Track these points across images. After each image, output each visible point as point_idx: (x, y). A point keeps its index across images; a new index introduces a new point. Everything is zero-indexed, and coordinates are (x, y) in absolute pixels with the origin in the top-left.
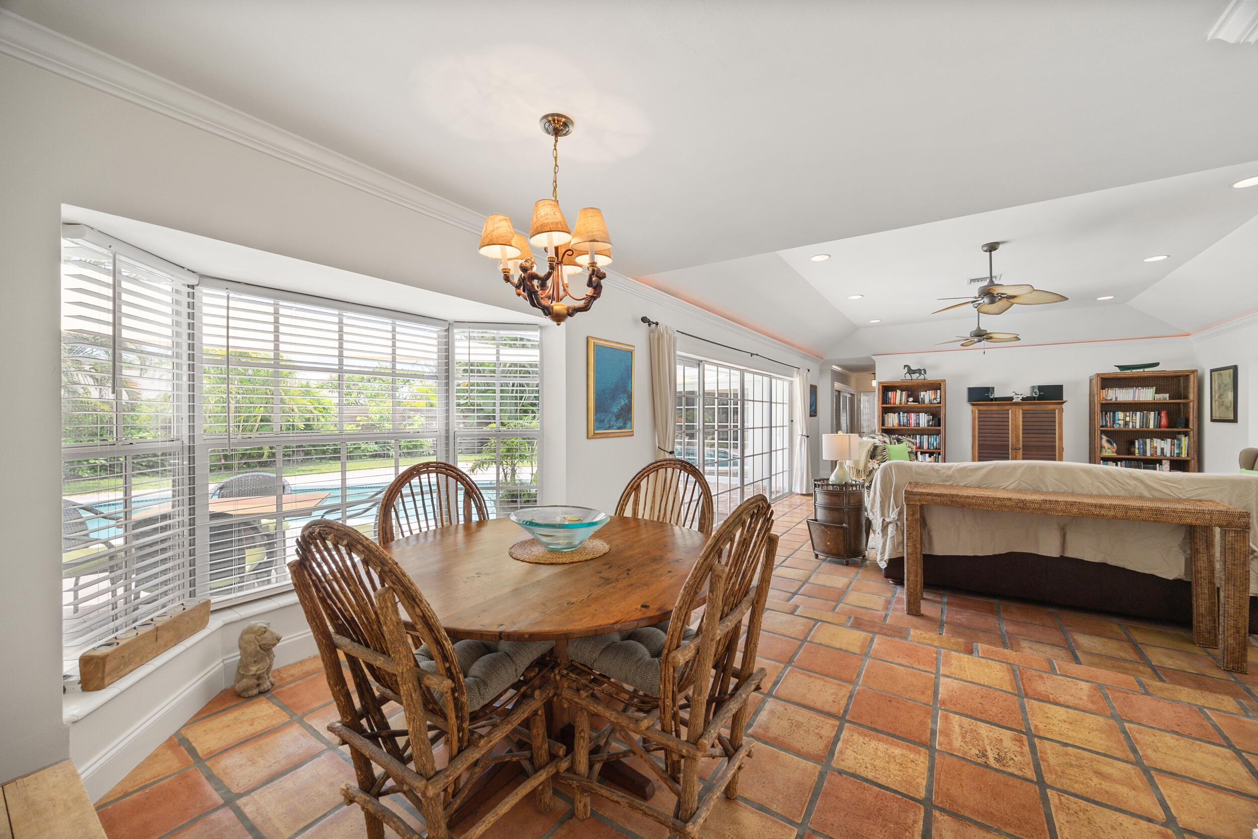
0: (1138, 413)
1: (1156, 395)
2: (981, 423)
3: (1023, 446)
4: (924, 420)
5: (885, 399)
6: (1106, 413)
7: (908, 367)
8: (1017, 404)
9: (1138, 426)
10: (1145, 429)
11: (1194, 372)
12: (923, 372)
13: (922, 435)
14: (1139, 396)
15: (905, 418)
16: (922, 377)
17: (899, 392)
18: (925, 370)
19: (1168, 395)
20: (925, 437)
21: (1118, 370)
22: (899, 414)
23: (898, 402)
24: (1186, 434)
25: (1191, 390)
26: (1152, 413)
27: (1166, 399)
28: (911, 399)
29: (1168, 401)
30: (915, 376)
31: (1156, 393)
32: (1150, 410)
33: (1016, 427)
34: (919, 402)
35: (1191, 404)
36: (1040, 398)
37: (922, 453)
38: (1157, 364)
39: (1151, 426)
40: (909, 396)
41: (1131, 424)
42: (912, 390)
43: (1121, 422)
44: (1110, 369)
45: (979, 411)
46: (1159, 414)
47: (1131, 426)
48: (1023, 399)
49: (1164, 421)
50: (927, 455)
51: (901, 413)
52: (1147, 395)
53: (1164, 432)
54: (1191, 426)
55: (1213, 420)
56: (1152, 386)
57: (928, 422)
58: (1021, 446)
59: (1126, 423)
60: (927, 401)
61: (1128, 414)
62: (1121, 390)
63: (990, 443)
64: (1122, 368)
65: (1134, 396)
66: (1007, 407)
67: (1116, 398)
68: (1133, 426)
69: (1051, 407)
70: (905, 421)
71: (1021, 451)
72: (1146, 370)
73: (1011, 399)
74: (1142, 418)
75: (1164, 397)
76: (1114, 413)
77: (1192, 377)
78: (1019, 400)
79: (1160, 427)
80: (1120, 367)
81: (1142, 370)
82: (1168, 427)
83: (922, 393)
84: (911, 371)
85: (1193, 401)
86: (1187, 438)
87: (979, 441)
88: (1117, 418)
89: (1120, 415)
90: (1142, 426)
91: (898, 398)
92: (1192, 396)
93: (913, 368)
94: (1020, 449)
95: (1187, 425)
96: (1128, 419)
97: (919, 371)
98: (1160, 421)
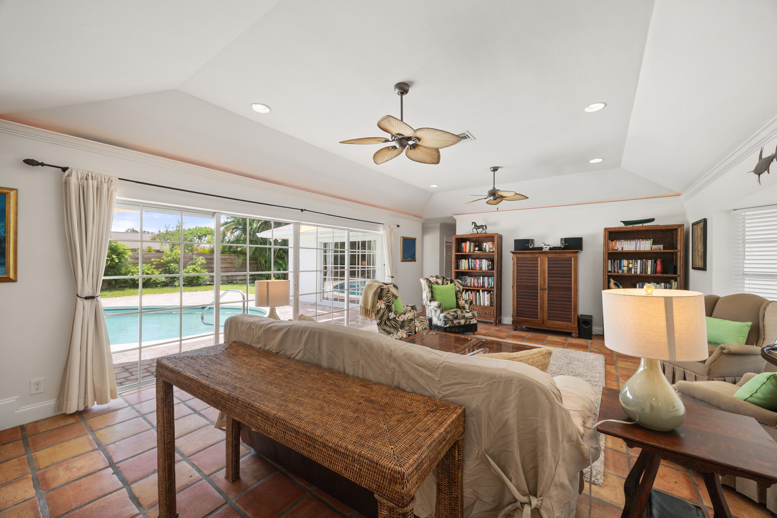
0: (639, 261)
1: (653, 246)
2: (519, 268)
3: (548, 287)
4: (485, 264)
5: (459, 248)
6: (614, 261)
7: (475, 223)
8: (545, 253)
9: (638, 273)
10: (643, 274)
11: (681, 226)
12: (484, 228)
13: (484, 276)
14: (640, 247)
15: (473, 263)
16: (484, 232)
17: (468, 243)
18: (486, 226)
19: (662, 246)
20: (486, 278)
21: (622, 225)
22: (469, 260)
23: (467, 251)
24: (676, 280)
25: (679, 242)
26: (650, 261)
27: (660, 249)
28: (477, 249)
29: (662, 250)
30: (480, 230)
31: (653, 244)
32: (647, 259)
33: (543, 272)
34: (482, 251)
35: (679, 253)
36: (565, 248)
37: (483, 291)
38: (652, 220)
39: (649, 272)
40: (475, 246)
41: (633, 270)
42: (478, 242)
43: (625, 269)
44: (617, 224)
45: (517, 258)
46: (655, 262)
47: (633, 272)
48: (550, 249)
49: (659, 268)
50: (486, 292)
51: (470, 259)
52: (646, 245)
53: (658, 277)
54: (678, 273)
55: (693, 268)
56: (650, 239)
57: (488, 266)
58: (546, 287)
59: (630, 270)
60: (487, 250)
61: (631, 262)
62: (626, 242)
63: (524, 284)
64: (626, 223)
65: (636, 247)
66: (537, 255)
67: (622, 248)
68: (635, 272)
69: (568, 255)
70: (473, 265)
71: (546, 291)
72: (645, 224)
73: (541, 248)
74: (642, 265)
75: (659, 247)
76: (620, 261)
77: (679, 230)
78: (547, 250)
79: (656, 273)
80: (624, 222)
81: (641, 225)
82: (663, 273)
83: (485, 244)
84: (477, 227)
85: (680, 251)
86: (676, 282)
87: (517, 282)
88: (622, 265)
89: (625, 262)
90: (641, 272)
91: (467, 247)
92: (680, 246)
93: (478, 224)
94: (545, 290)
95: (675, 272)
96: (631, 266)
97: (482, 226)
98: (656, 268)
